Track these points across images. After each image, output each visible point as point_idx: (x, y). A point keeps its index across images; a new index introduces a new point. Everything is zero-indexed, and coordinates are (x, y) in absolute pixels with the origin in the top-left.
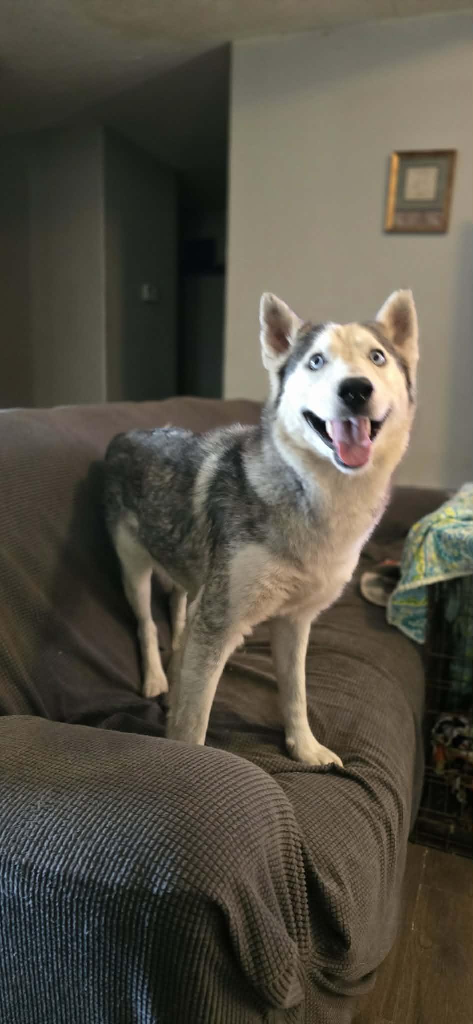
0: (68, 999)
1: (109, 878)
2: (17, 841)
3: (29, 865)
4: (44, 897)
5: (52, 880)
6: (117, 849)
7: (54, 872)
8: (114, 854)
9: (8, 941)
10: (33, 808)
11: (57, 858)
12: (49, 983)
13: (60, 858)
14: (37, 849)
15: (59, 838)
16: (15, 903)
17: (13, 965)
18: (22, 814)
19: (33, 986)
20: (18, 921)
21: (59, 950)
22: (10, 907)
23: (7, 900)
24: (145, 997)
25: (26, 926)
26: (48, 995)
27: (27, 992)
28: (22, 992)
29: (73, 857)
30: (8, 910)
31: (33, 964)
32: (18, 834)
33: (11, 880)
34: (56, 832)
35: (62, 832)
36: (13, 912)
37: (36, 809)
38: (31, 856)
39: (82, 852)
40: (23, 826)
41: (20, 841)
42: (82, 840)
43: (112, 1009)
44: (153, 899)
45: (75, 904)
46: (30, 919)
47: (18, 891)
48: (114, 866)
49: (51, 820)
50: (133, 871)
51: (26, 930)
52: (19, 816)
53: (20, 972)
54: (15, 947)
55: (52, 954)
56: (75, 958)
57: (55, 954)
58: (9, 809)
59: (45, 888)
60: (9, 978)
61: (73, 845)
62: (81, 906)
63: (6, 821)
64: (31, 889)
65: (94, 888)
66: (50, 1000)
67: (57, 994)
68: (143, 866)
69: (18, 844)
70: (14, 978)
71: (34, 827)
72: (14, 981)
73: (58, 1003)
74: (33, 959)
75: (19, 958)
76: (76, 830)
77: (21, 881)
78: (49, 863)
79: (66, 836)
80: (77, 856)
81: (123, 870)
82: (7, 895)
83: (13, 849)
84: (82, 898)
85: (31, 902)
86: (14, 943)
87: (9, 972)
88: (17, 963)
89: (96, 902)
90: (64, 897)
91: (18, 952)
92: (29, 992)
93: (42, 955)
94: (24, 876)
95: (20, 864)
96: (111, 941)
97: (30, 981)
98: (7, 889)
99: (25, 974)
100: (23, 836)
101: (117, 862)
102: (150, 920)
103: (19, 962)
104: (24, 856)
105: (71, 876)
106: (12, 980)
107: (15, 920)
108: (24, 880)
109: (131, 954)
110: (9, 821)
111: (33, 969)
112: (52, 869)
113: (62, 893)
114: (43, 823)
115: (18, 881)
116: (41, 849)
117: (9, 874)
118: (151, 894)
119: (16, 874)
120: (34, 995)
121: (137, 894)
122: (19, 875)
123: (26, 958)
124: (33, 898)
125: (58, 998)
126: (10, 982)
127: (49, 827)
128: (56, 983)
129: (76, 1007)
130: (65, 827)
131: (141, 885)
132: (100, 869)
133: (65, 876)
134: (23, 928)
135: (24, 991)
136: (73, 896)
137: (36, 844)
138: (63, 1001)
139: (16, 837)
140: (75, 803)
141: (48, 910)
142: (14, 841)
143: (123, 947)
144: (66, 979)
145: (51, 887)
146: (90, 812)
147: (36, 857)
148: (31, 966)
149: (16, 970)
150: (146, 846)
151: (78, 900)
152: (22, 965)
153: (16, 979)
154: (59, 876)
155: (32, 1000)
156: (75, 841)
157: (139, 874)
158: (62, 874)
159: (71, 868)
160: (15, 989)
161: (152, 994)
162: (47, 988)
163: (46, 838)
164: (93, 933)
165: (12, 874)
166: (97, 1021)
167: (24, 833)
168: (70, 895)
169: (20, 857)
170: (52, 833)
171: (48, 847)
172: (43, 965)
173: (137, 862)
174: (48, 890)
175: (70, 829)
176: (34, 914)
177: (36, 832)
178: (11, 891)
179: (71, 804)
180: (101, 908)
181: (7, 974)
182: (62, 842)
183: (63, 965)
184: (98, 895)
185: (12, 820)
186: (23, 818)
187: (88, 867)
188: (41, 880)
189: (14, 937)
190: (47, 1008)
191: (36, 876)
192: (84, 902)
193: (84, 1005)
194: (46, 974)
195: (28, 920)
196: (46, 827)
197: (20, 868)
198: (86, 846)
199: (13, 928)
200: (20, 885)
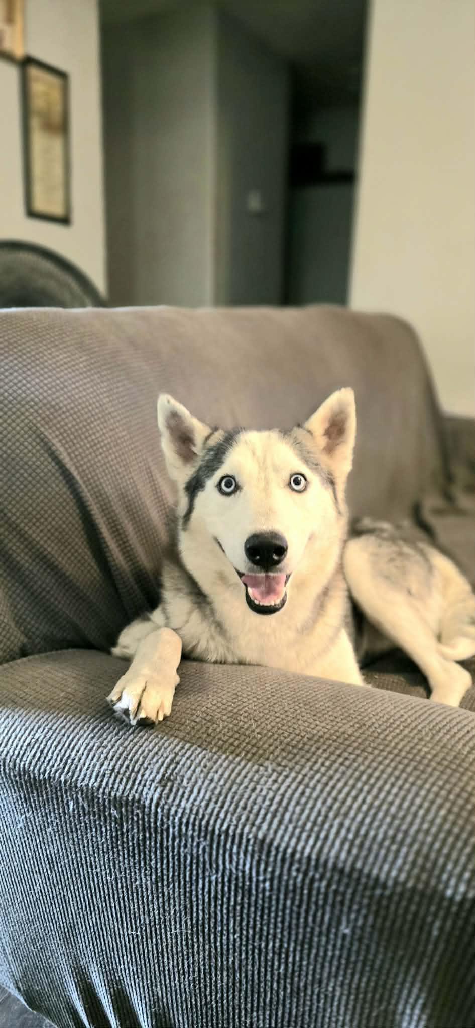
0: (302, 994)
1: (381, 868)
2: (248, 808)
3: (268, 840)
4: (288, 881)
5: (300, 861)
6: (386, 833)
7: (302, 852)
8: (384, 839)
9: (228, 919)
10: (261, 768)
11: (304, 835)
12: (279, 974)
13: (309, 837)
14: (276, 821)
15: (303, 811)
16: (243, 882)
17: (231, 946)
18: (249, 776)
19: (256, 972)
20: (246, 901)
21: (299, 942)
22: (236, 885)
23: (234, 876)
24: (417, 1012)
25: (256, 908)
26: (275, 985)
27: (246, 977)
28: (240, 975)
29: (326, 837)
30: (233, 888)
31: (260, 950)
32: (248, 799)
33: (242, 855)
34: (298, 803)
35: (306, 803)
36: (240, 891)
37: (266, 771)
38: (268, 829)
39: (338, 833)
40: (253, 790)
41: (252, 808)
42: (336, 816)
43: (365, 1016)
44: (445, 904)
45: (331, 896)
46: (263, 902)
47: (251, 869)
48: (386, 856)
49: (289, 787)
50: (414, 863)
51: (255, 913)
52: (245, 777)
53: (240, 955)
54: (238, 929)
55: (289, 944)
56: (321, 954)
57: (292, 945)
58: (231, 768)
59: (289, 870)
60: (225, 958)
61: (324, 822)
62: (339, 898)
63: (230, 782)
64: (270, 869)
65: (358, 879)
66: (278, 992)
67: (288, 986)
68: (427, 857)
69: (250, 812)
70: (231, 960)
71: (268, 793)
72: (230, 963)
73: (288, 995)
74: (260, 945)
75: (241, 939)
76: (324, 802)
77: (256, 857)
78: (294, 841)
79: (312, 808)
80: (332, 836)
81: (399, 862)
82: (234, 871)
83: (243, 818)
84: (342, 889)
85: (267, 884)
86: (237, 924)
87: (225, 952)
88: (237, 944)
89: (362, 897)
90: (316, 885)
91: (241, 934)
92: (250, 977)
93: (274, 943)
94: (260, 852)
95: (255, 837)
96: (378, 944)
97: (253, 966)
98: (234, 864)
99: (247, 958)
100: (254, 803)
101: (388, 850)
102: (441, 929)
103: (241, 944)
104: (259, 828)
105: (326, 862)
106: (228, 961)
107: (242, 899)
108: (260, 857)
109: (405, 962)
110: (234, 782)
111: (260, 955)
112: (299, 848)
113: (313, 880)
114: (279, 789)
115: (252, 857)
116: (280, 822)
117: (239, 846)
118: (443, 897)
119: (250, 848)
120: (256, 981)
121: (423, 895)
122: (253, 851)
123: (250, 942)
124: (272, 880)
125: (289, 991)
126: (225, 963)
127: (288, 795)
128: (289, 975)
129: (312, 1004)
130: (309, 798)
131: (427, 884)
132: (366, 857)
133: (318, 860)
134: (252, 909)
135: (243, 975)
136: (329, 886)
137: (274, 816)
138: (295, 995)
139: (246, 804)
140: (315, 768)
141: (291, 895)
142: (244, 808)
143: (394, 953)
144: (304, 973)
145: (298, 870)
146: (339, 780)
147: (276, 832)
148: (256, 951)
149: (234, 951)
150: (427, 832)
151: (336, 892)
152: (244, 948)
153: (234, 962)
154: (309, 858)
155: (252, 986)
156: (326, 816)
157: (423, 868)
158: (314, 856)
159: (326, 850)
160: (231, 971)
161: (428, 1011)
162: (276, 978)
163: (286, 809)
164: (353, 932)
165: (243, 847)
166: (340, 1024)
167: (256, 799)
168: (324, 883)
169: (254, 829)
170: (293, 803)
171: (290, 821)
172: (274, 953)
173: (418, 853)
174: (294, 874)
175: (316, 800)
176: (270, 897)
177: (272, 800)
178: (240, 867)
179: (311, 769)
180: (369, 906)
181: (222, 954)
182: (308, 817)
183: (301, 959)
184: (365, 889)
185: (238, 781)
186: (251, 780)
187: (349, 852)
188: (283, 860)
189: (238, 918)
190: (271, 998)
191: (276, 856)
192: (344, 894)
193: (325, 1003)
194: (276, 963)
195: (260, 902)
196: (283, 795)
197: (255, 842)
198: (341, 825)
199: (238, 908)
200: (254, 863)
